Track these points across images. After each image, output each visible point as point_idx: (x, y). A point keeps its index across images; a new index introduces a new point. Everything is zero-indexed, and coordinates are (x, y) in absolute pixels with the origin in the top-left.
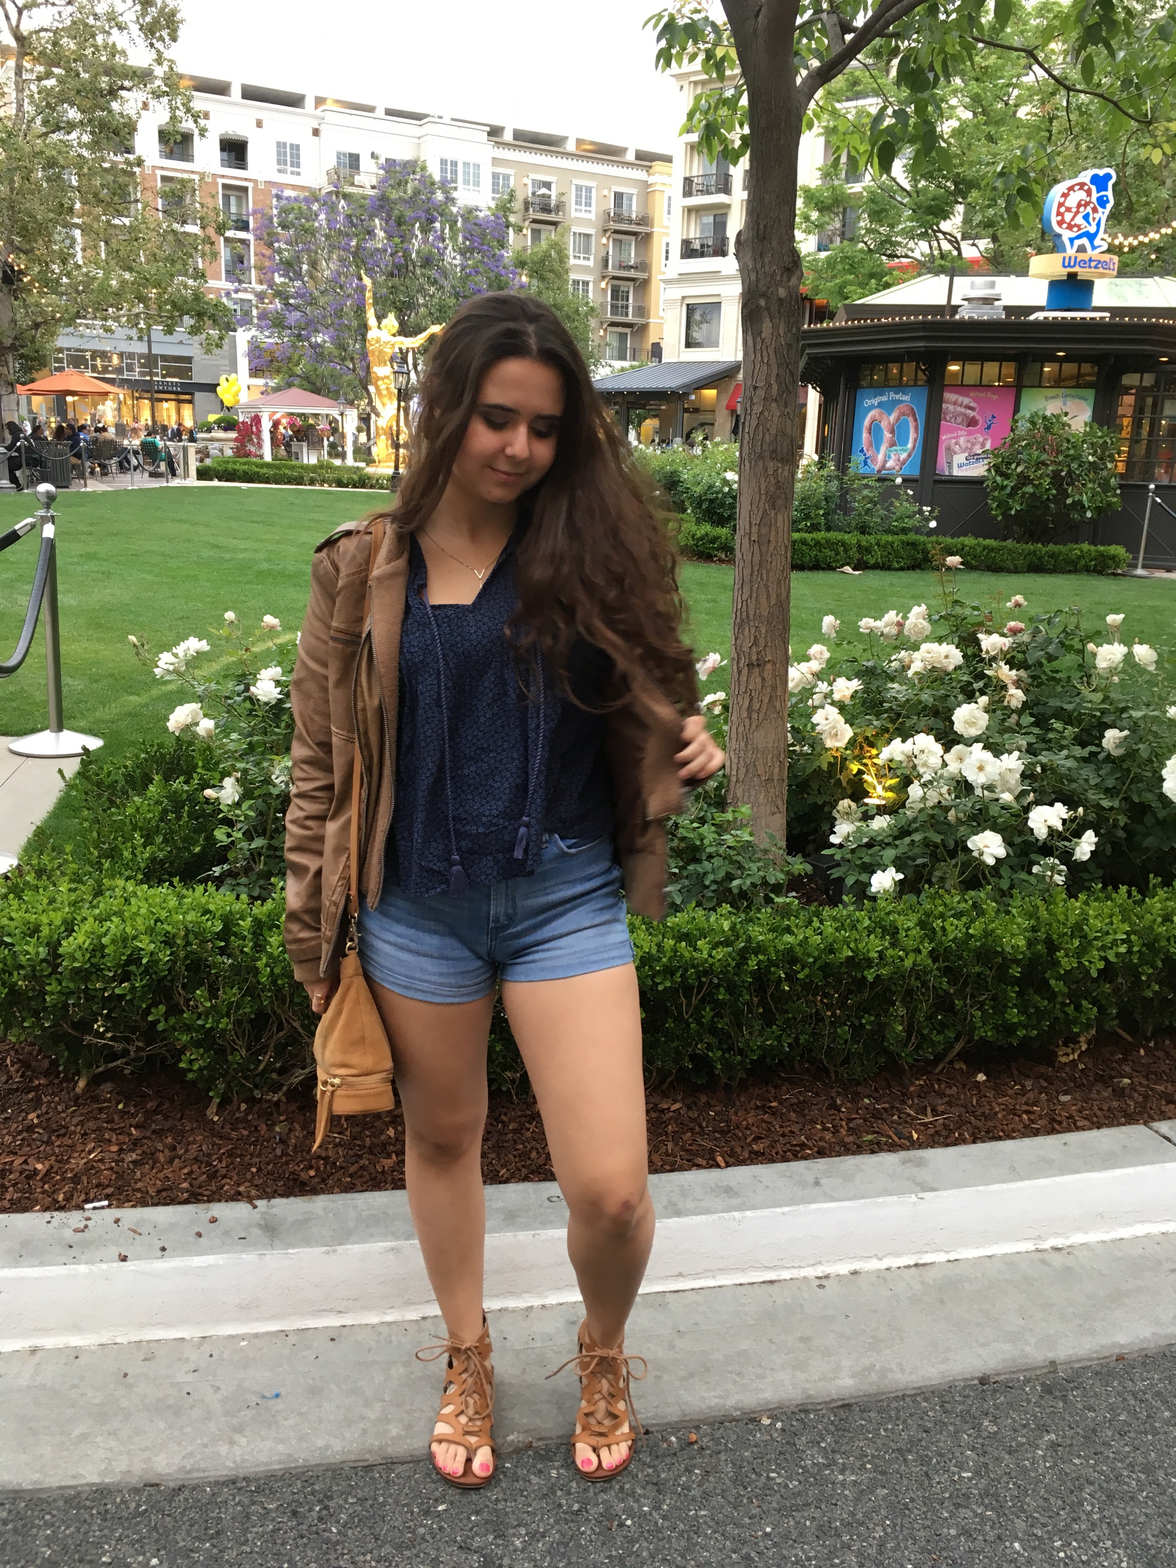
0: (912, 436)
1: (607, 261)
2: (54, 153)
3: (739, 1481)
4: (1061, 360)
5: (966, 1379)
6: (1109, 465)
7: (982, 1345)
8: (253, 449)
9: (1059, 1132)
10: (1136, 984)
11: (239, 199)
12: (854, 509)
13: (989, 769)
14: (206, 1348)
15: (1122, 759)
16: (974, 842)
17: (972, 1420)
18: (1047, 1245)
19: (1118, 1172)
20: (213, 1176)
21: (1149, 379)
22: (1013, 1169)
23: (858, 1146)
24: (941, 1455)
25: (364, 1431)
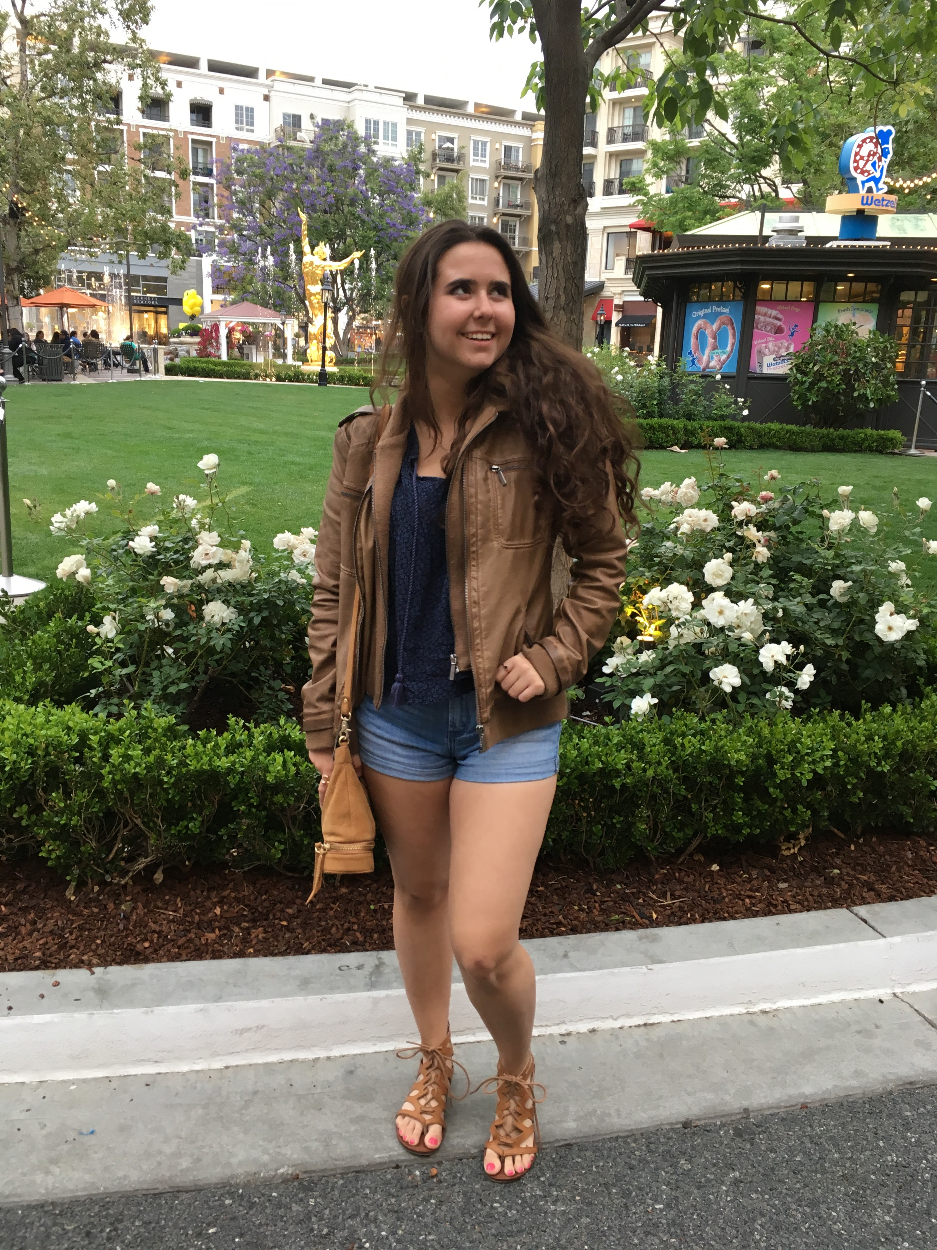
0: (730, 341)
1: (498, 201)
2: (49, 113)
3: (466, 1210)
4: (851, 280)
5: (672, 1124)
6: (889, 365)
7: (689, 1094)
8: (213, 351)
9: (774, 914)
10: (844, 791)
11: (205, 151)
12: (681, 400)
13: (727, 613)
14: (41, 1092)
15: (847, 605)
16: (715, 673)
17: (670, 1158)
18: (756, 1009)
19: (818, 948)
20: (63, 946)
21: (922, 296)
22: (731, 945)
23: (607, 925)
24: (640, 1189)
25: (159, 1164)
